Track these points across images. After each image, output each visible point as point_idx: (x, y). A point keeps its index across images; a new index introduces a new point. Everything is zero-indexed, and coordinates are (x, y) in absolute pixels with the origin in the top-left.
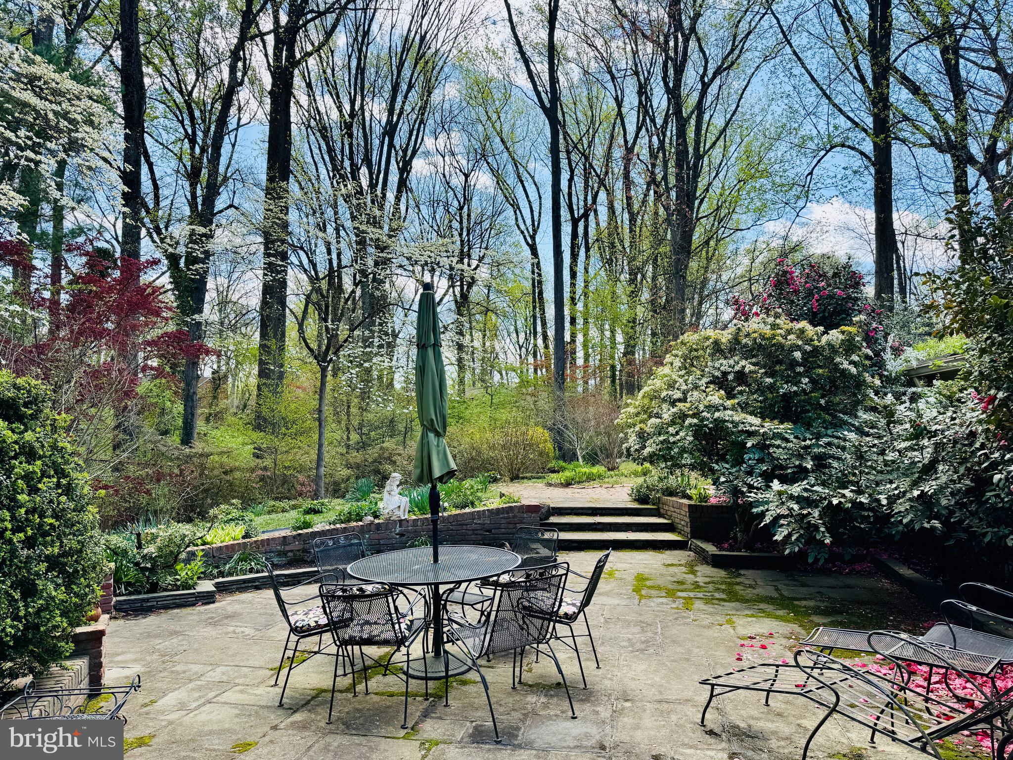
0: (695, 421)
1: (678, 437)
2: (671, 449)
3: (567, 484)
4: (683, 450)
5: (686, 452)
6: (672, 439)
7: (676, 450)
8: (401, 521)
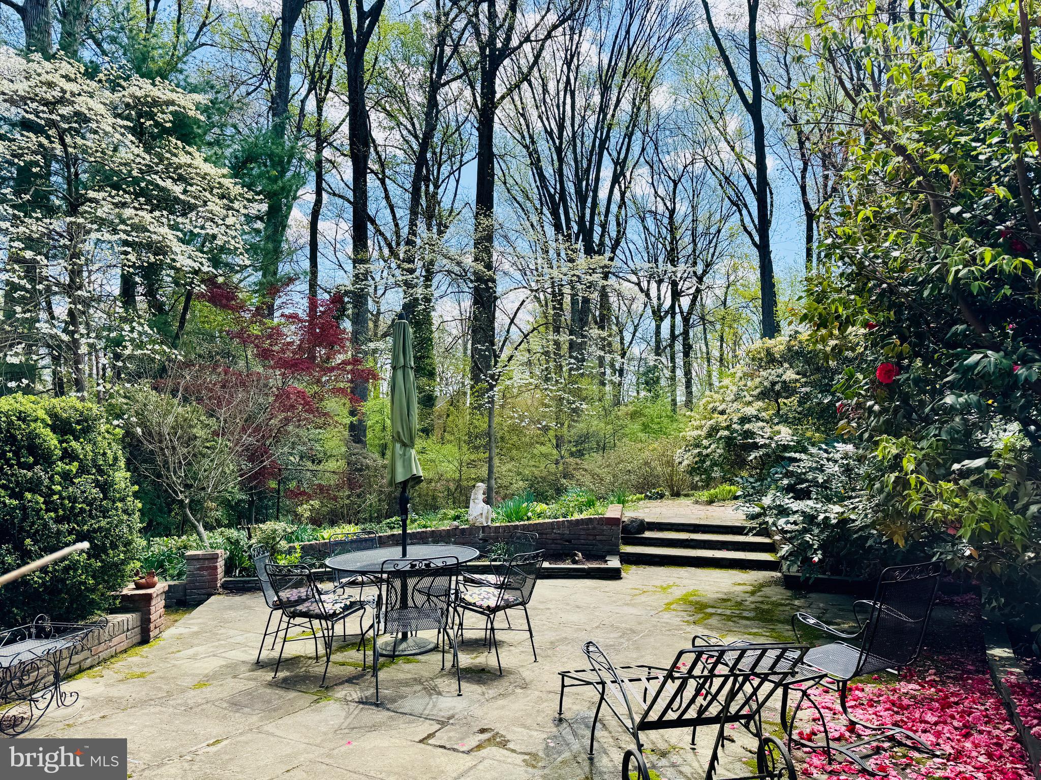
0: (726, 433)
1: (709, 450)
2: (704, 462)
3: (710, 502)
4: (714, 464)
5: (716, 465)
6: (705, 452)
7: (708, 463)
8: (483, 527)
